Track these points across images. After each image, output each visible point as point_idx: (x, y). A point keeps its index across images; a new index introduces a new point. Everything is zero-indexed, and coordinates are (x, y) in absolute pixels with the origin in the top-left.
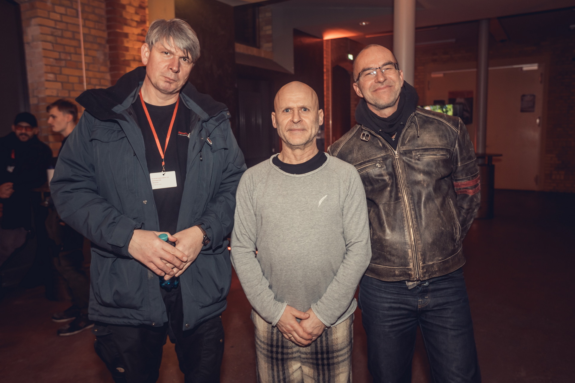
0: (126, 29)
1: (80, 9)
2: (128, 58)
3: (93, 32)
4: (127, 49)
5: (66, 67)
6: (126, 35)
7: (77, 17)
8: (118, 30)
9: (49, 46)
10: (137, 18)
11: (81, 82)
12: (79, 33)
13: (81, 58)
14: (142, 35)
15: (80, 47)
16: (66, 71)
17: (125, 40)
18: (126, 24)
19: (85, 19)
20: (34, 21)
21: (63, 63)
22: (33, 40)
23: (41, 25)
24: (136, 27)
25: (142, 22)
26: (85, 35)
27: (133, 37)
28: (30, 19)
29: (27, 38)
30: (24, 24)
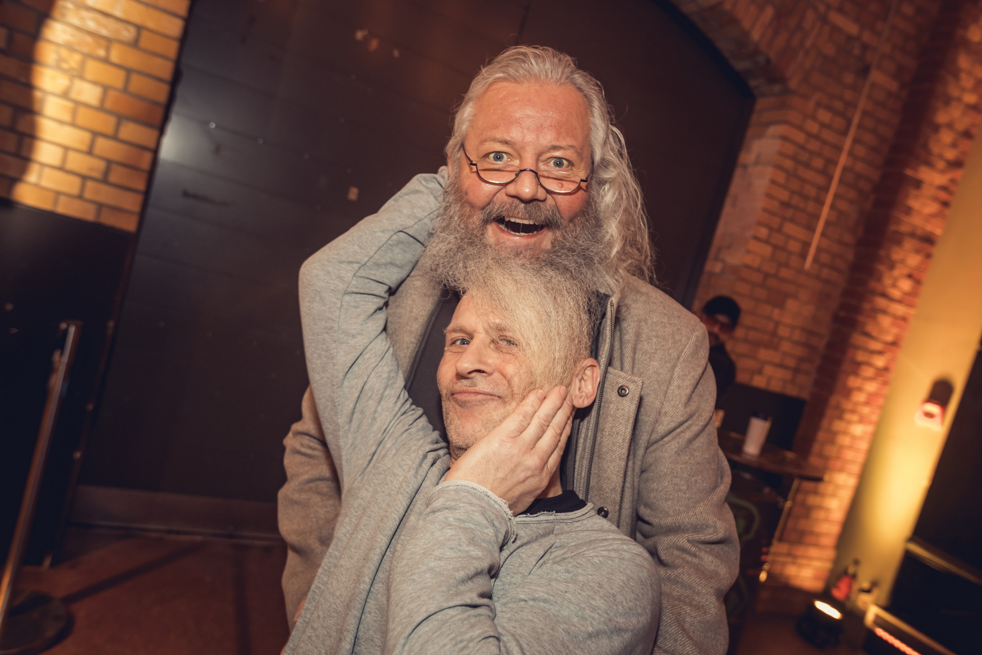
0: (926, 175)
1: (856, 120)
2: (904, 228)
3: (860, 167)
4: (909, 211)
5: (792, 220)
6: (918, 184)
7: (844, 133)
8: (909, 172)
9: (781, 178)
10: (950, 155)
11: (803, 255)
12: (835, 163)
13: (821, 211)
14: (944, 188)
15: (826, 189)
16: (789, 228)
17: (913, 192)
18: (929, 164)
19: (856, 141)
20: (773, 130)
21: (789, 213)
22: (757, 163)
23: (784, 138)
24: (942, 172)
25: (957, 164)
26: (845, 169)
27: (927, 191)
28: (768, 124)
29: (747, 157)
30: (750, 132)
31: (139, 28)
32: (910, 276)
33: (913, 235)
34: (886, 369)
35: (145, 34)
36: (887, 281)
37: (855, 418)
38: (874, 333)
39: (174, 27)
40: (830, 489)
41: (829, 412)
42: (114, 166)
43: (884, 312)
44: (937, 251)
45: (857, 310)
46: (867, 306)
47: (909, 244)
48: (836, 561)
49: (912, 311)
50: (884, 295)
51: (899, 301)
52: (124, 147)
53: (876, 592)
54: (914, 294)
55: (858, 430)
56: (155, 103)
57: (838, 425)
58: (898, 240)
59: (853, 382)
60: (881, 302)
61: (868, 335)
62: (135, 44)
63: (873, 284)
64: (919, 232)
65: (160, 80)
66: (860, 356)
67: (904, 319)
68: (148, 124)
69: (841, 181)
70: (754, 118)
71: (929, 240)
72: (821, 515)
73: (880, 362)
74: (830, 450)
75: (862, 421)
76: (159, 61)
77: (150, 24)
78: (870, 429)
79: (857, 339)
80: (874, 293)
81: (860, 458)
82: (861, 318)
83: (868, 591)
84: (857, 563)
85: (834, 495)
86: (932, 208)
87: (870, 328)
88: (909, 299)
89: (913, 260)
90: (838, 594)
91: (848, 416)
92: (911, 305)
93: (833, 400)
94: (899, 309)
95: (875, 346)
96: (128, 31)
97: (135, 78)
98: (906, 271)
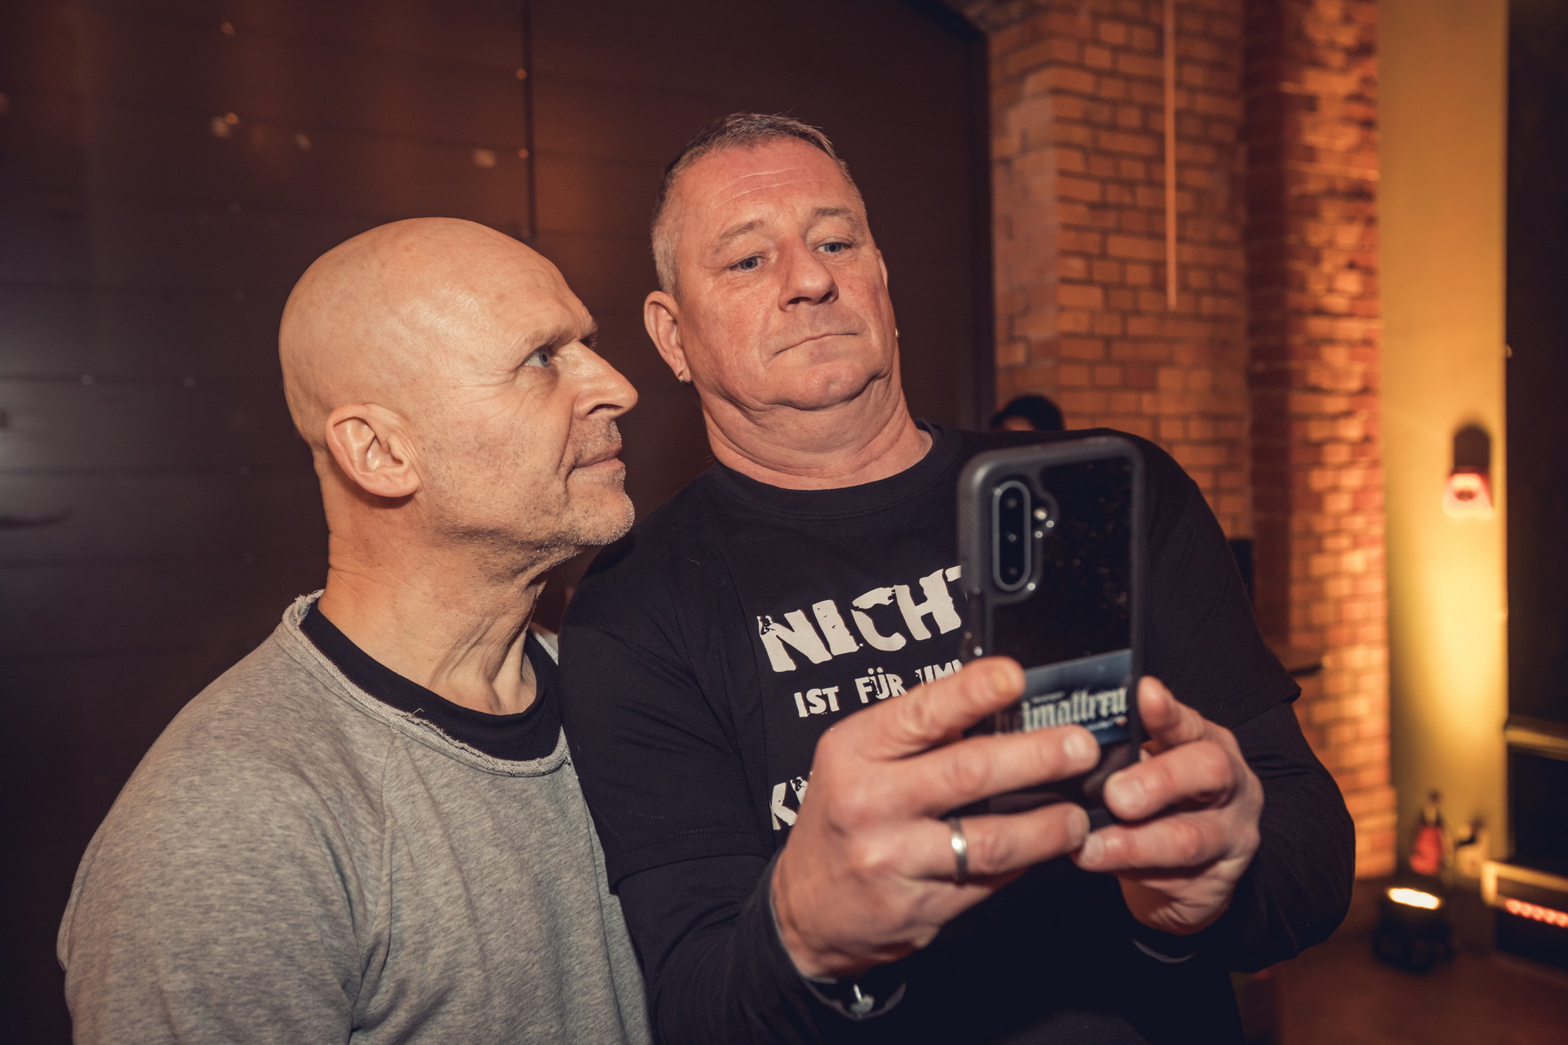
0: (1317, 83)
1: (1169, 25)
2: (1313, 186)
3: (1203, 103)
4: (1311, 154)
5: (1120, 230)
6: (1310, 103)
7: (1158, 52)
8: (1289, 87)
9: (1075, 162)
10: (1347, 37)
11: (1160, 286)
12: (1160, 109)
13: (1163, 199)
14: (1356, 98)
15: (1160, 158)
16: (1119, 246)
17: (1306, 120)
18: (1318, 64)
19: (1182, 60)
20: (1033, 84)
21: (1110, 219)
22: (1025, 149)
23: (1057, 91)
24: (1344, 70)
25: (1363, 50)
26: (1180, 115)
27: (1330, 110)
28: (1022, 76)
29: (1005, 144)
30: (996, 98)
32: (1352, 266)
33: (1332, 193)
34: (1367, 439)
36: (1317, 286)
37: (1344, 542)
38: (1326, 383)
40: (1346, 681)
41: (1297, 547)
43: (1331, 341)
44: (1382, 207)
45: (1283, 352)
46: (1297, 340)
47: (1331, 211)
48: (1400, 806)
49: (1376, 325)
50: (1320, 312)
51: (1350, 315)
53: (1485, 838)
54: (1369, 293)
55: (1356, 561)
57: (1320, 565)
58: (1309, 209)
59: (1319, 480)
60: (1318, 326)
61: (1316, 390)
63: (1294, 299)
64: (1341, 185)
66: (1317, 431)
67: (1367, 342)
69: (1180, 137)
70: (996, 74)
71: (1361, 193)
72: (1346, 733)
73: (1352, 430)
74: (1322, 613)
75: (1356, 544)
78: (1376, 552)
79: (1300, 402)
80: (1301, 313)
81: (1377, 609)
82: (1295, 364)
83: (1471, 841)
84: (1435, 797)
85: (1355, 691)
86: (1348, 137)
87: (1316, 376)
88: (1364, 305)
89: (1348, 237)
90: (1423, 864)
91: (1330, 543)
92: (1370, 316)
93: (1297, 522)
94: (1353, 329)
95: (1334, 405)
98: (1342, 260)
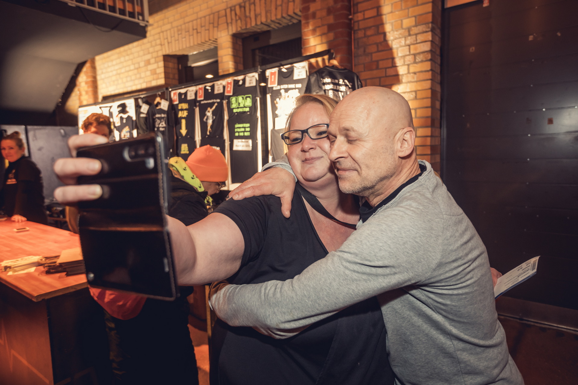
31: (416, 92)
35: (418, 92)
39: (428, 84)
42: (417, 147)
52: (419, 139)
56: (427, 117)
62: (416, 98)
65: (427, 107)
68: (427, 127)
76: (425, 100)
77: (419, 88)
96: (412, 94)
97: (418, 111)
